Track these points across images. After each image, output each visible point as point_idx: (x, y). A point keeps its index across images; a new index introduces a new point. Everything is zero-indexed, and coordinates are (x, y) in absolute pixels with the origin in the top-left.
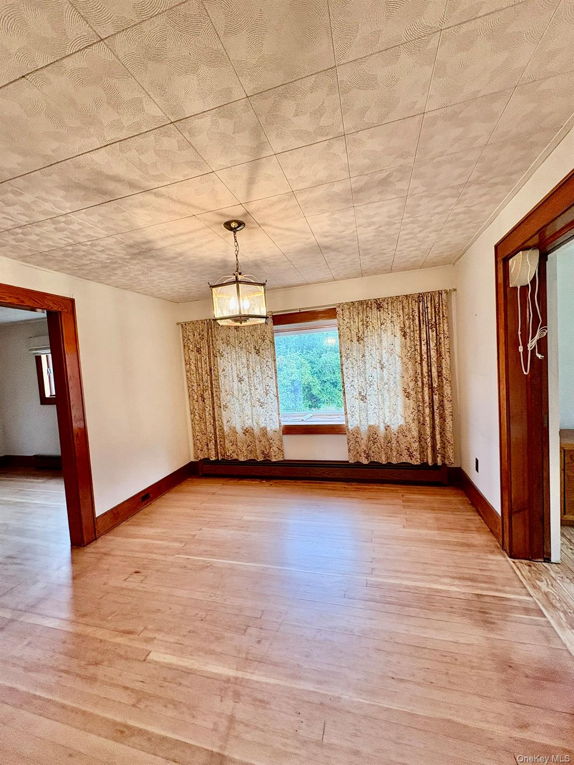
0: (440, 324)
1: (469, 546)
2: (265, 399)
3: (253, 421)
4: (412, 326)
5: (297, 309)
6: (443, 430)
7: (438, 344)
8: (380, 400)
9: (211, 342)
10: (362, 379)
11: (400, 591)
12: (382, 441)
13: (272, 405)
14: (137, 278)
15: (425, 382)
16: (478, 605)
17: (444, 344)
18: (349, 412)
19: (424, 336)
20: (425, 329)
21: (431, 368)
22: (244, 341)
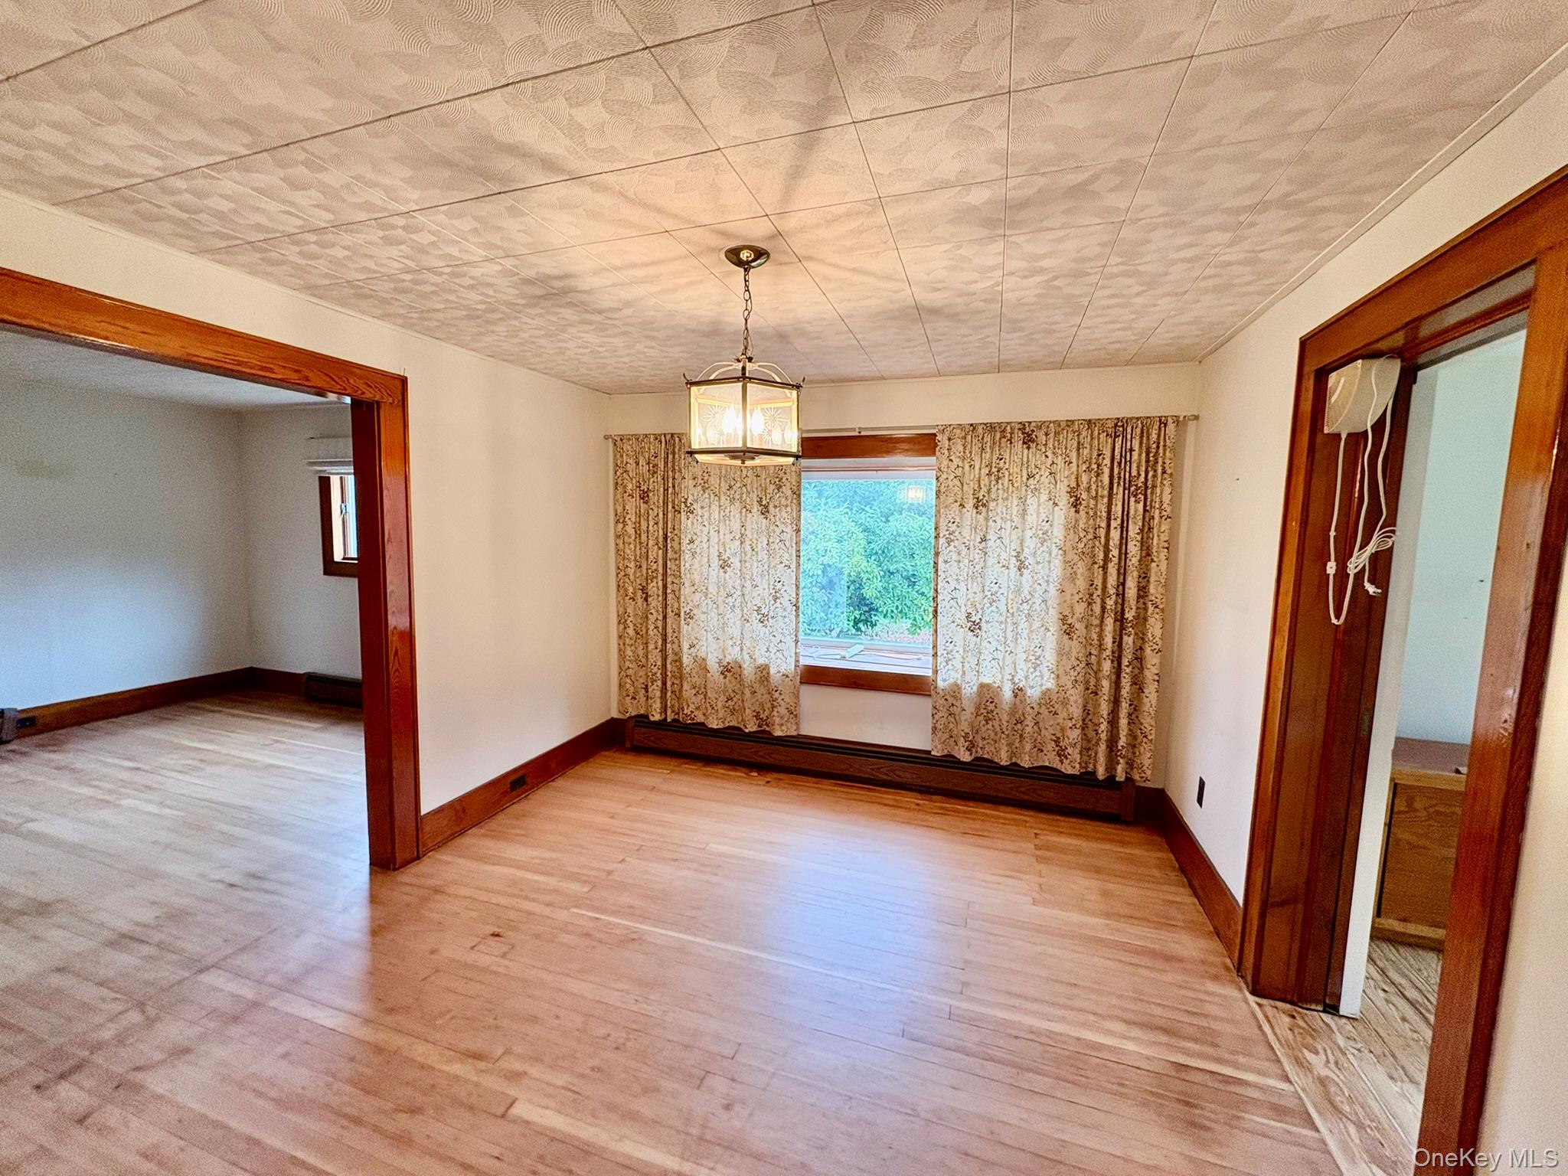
0: (1154, 487)
1: (1168, 958)
2: (772, 608)
3: (742, 650)
4: (1094, 487)
5: (854, 430)
6: (1135, 710)
7: (1146, 529)
8: (1010, 635)
9: (671, 480)
10: (976, 588)
11: (1017, 1037)
12: (1005, 717)
13: (784, 622)
14: (533, 342)
15: (1108, 607)
16: (1180, 1086)
17: (1159, 531)
18: (943, 652)
19: (1117, 509)
20: (1120, 496)
21: (1124, 579)
22: (738, 485)
